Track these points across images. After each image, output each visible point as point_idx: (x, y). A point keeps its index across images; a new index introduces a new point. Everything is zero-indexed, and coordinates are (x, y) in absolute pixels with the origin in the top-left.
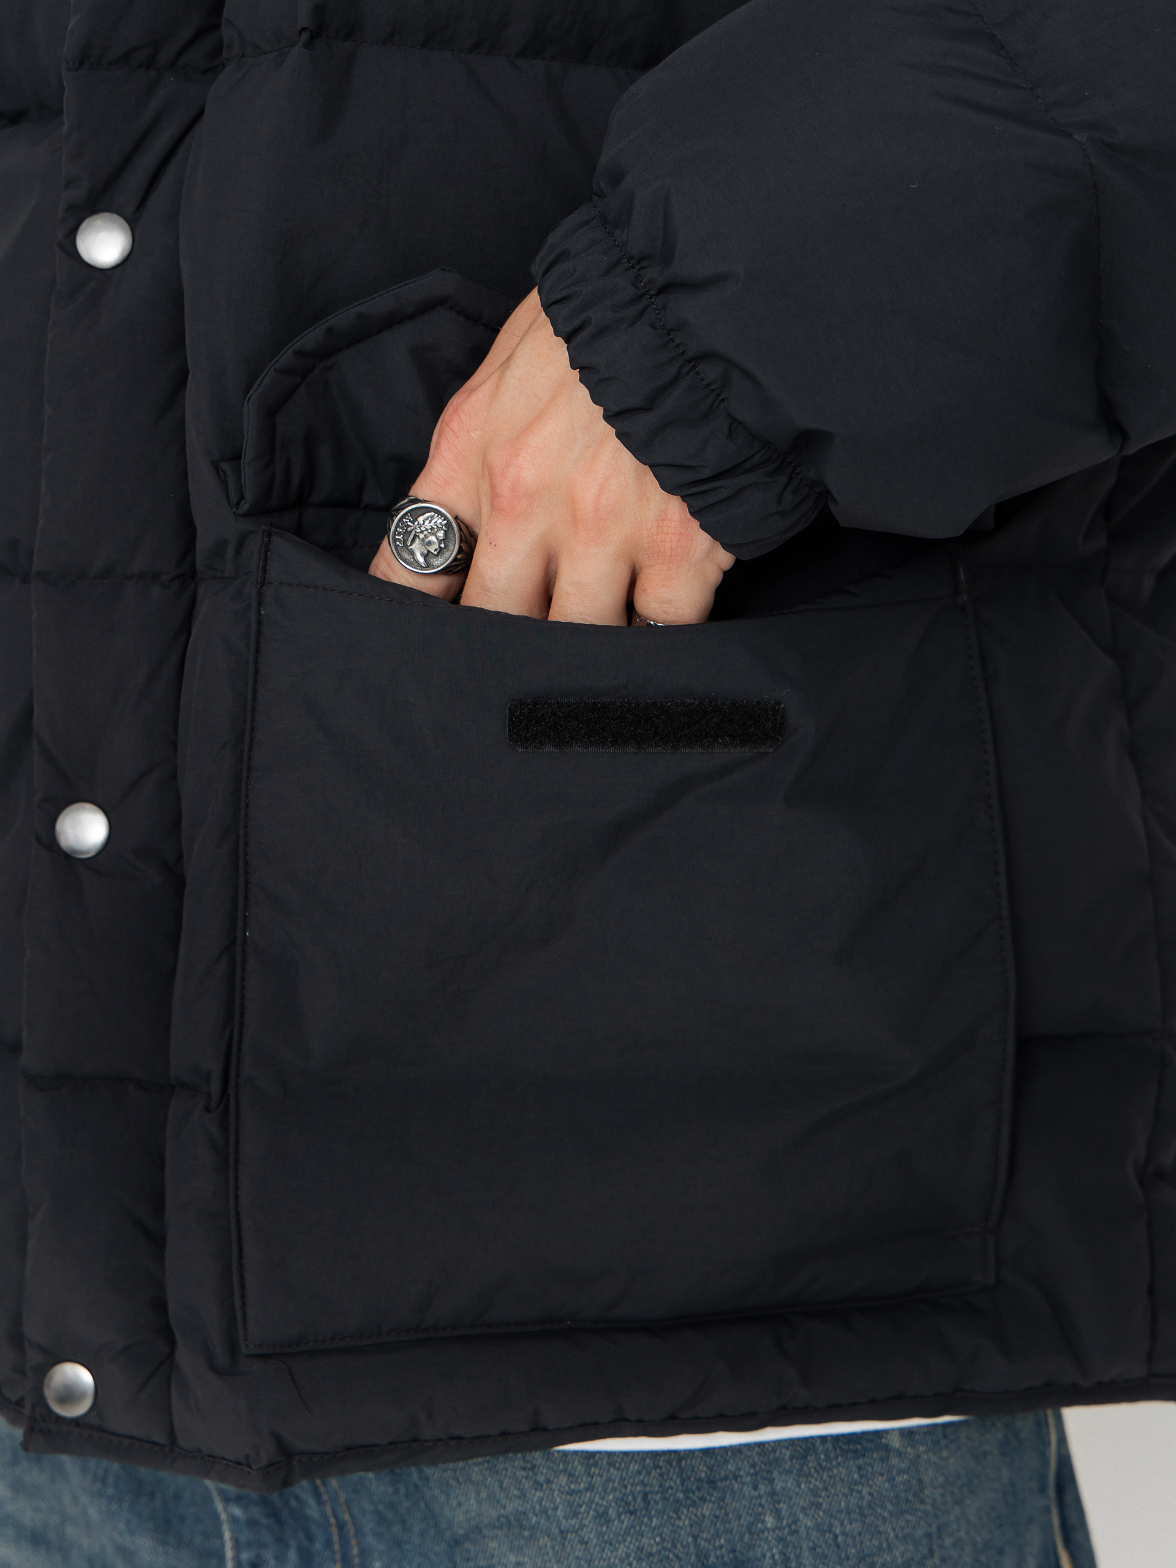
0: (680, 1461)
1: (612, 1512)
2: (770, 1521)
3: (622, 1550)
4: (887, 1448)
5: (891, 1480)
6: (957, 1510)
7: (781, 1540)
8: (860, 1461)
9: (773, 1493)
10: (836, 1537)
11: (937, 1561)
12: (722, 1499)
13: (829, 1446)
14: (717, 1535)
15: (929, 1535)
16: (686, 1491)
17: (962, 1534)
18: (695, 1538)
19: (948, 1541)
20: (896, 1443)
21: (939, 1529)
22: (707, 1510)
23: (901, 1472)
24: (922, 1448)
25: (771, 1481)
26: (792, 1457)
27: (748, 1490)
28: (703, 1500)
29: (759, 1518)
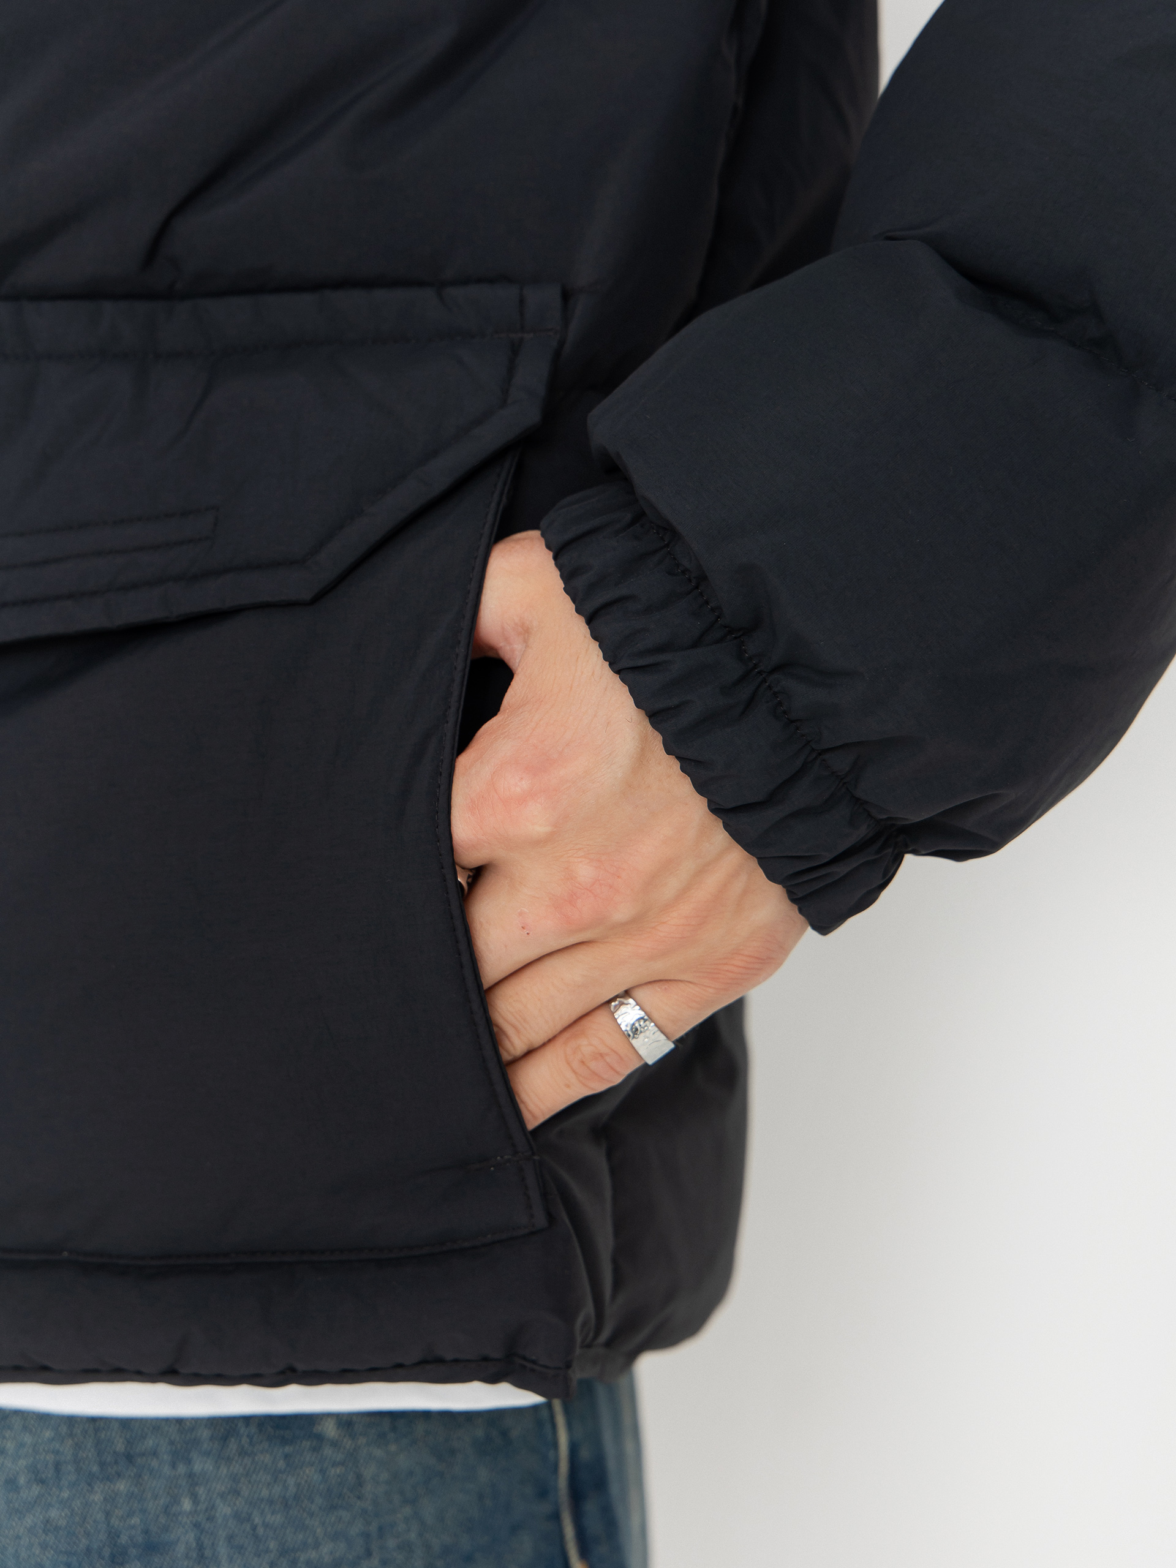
0: (97, 1430)
1: (22, 1480)
2: (187, 1505)
3: (29, 1521)
4: (320, 1438)
5: (323, 1471)
6: (407, 1510)
7: (197, 1525)
8: (288, 1449)
9: (191, 1475)
10: (254, 1528)
11: (375, 1561)
12: (139, 1476)
13: (253, 1429)
14: (131, 1514)
15: (366, 1536)
16: (102, 1465)
17: (413, 1536)
18: (108, 1514)
19: (391, 1543)
20: (330, 1430)
21: (381, 1529)
22: (122, 1486)
23: (335, 1464)
24: (362, 1441)
25: (189, 1461)
26: (212, 1438)
27: (167, 1470)
28: (119, 1475)
29: (175, 1500)
